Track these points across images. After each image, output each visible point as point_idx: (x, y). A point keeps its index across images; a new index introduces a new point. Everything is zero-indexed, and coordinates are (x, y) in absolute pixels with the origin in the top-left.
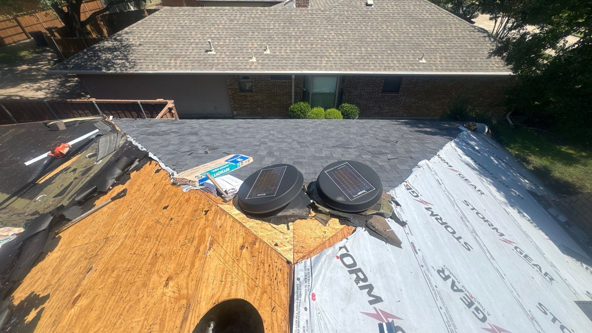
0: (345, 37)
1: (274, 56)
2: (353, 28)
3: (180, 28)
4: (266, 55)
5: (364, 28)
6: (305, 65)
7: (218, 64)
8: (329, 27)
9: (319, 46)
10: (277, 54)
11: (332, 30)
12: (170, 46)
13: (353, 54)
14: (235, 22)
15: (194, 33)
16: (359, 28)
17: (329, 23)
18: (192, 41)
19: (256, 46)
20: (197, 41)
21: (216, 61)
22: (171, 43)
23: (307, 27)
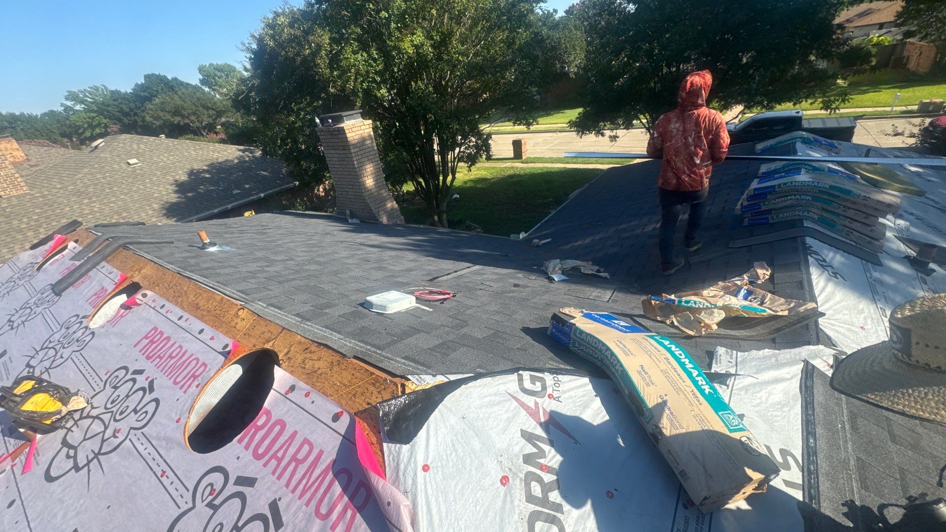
0: (119, 203)
2: (126, 191)
5: (142, 187)
8: (86, 201)
11: (94, 202)
13: (143, 214)
16: (135, 189)
17: (82, 197)
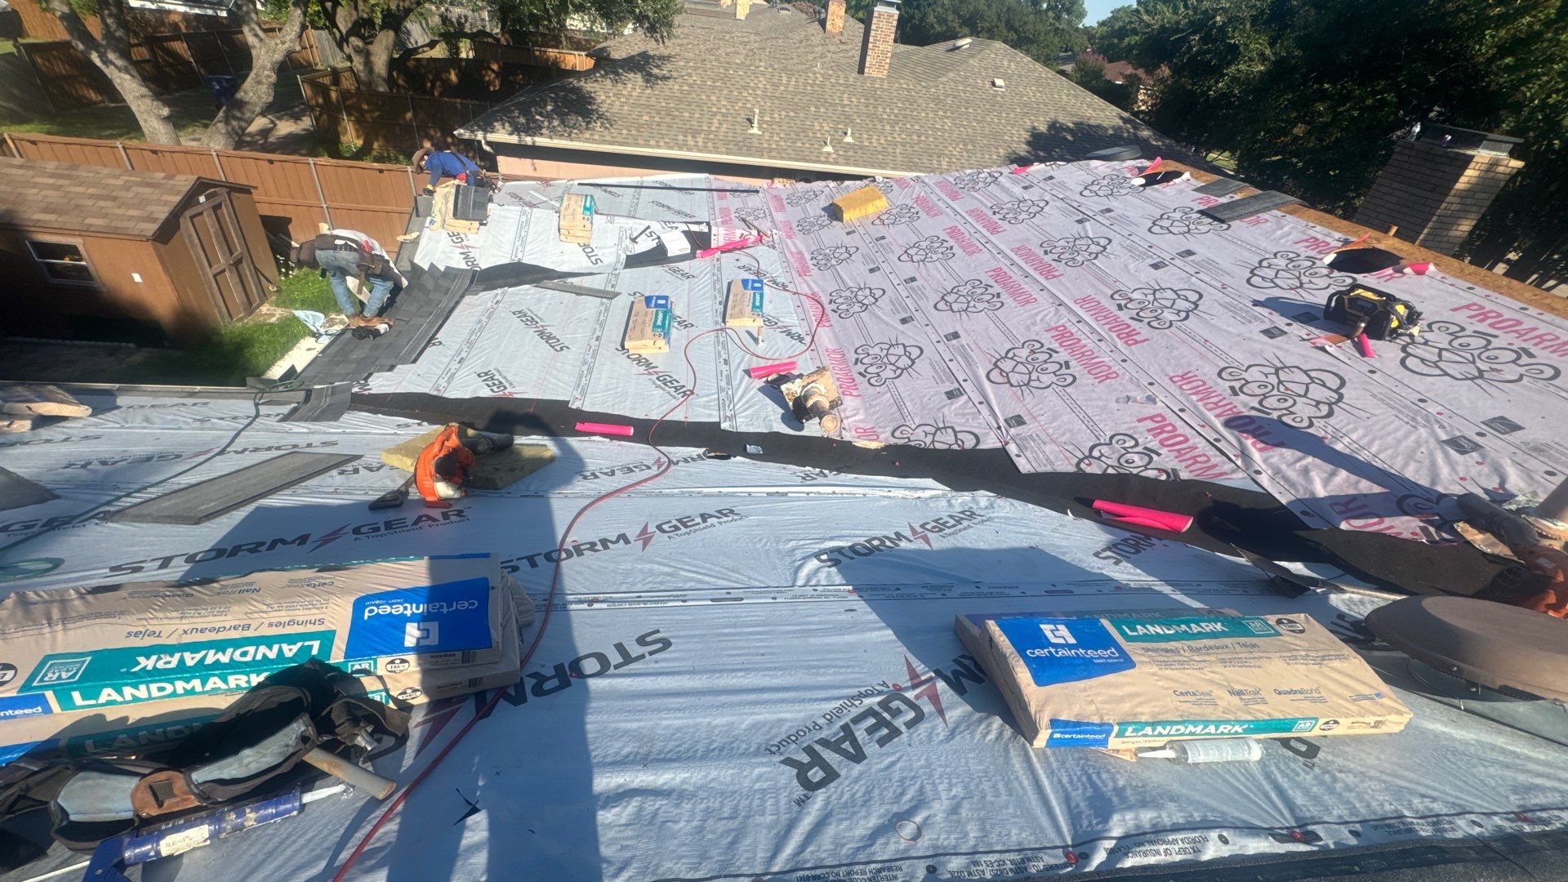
1: (861, 148)
2: (979, 118)
3: (686, 88)
4: (848, 144)
5: (996, 120)
6: (916, 165)
7: (771, 150)
9: (931, 139)
10: (866, 144)
12: (677, 113)
14: (782, 88)
15: (713, 98)
16: (989, 119)
18: (714, 109)
19: (827, 128)
20: (723, 110)
21: (765, 145)
22: (677, 110)
23: (905, 109)
